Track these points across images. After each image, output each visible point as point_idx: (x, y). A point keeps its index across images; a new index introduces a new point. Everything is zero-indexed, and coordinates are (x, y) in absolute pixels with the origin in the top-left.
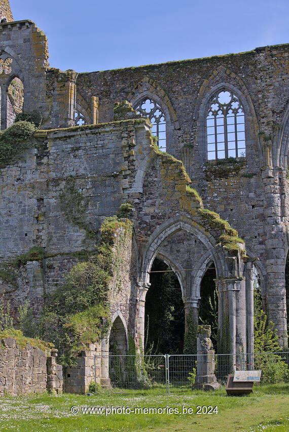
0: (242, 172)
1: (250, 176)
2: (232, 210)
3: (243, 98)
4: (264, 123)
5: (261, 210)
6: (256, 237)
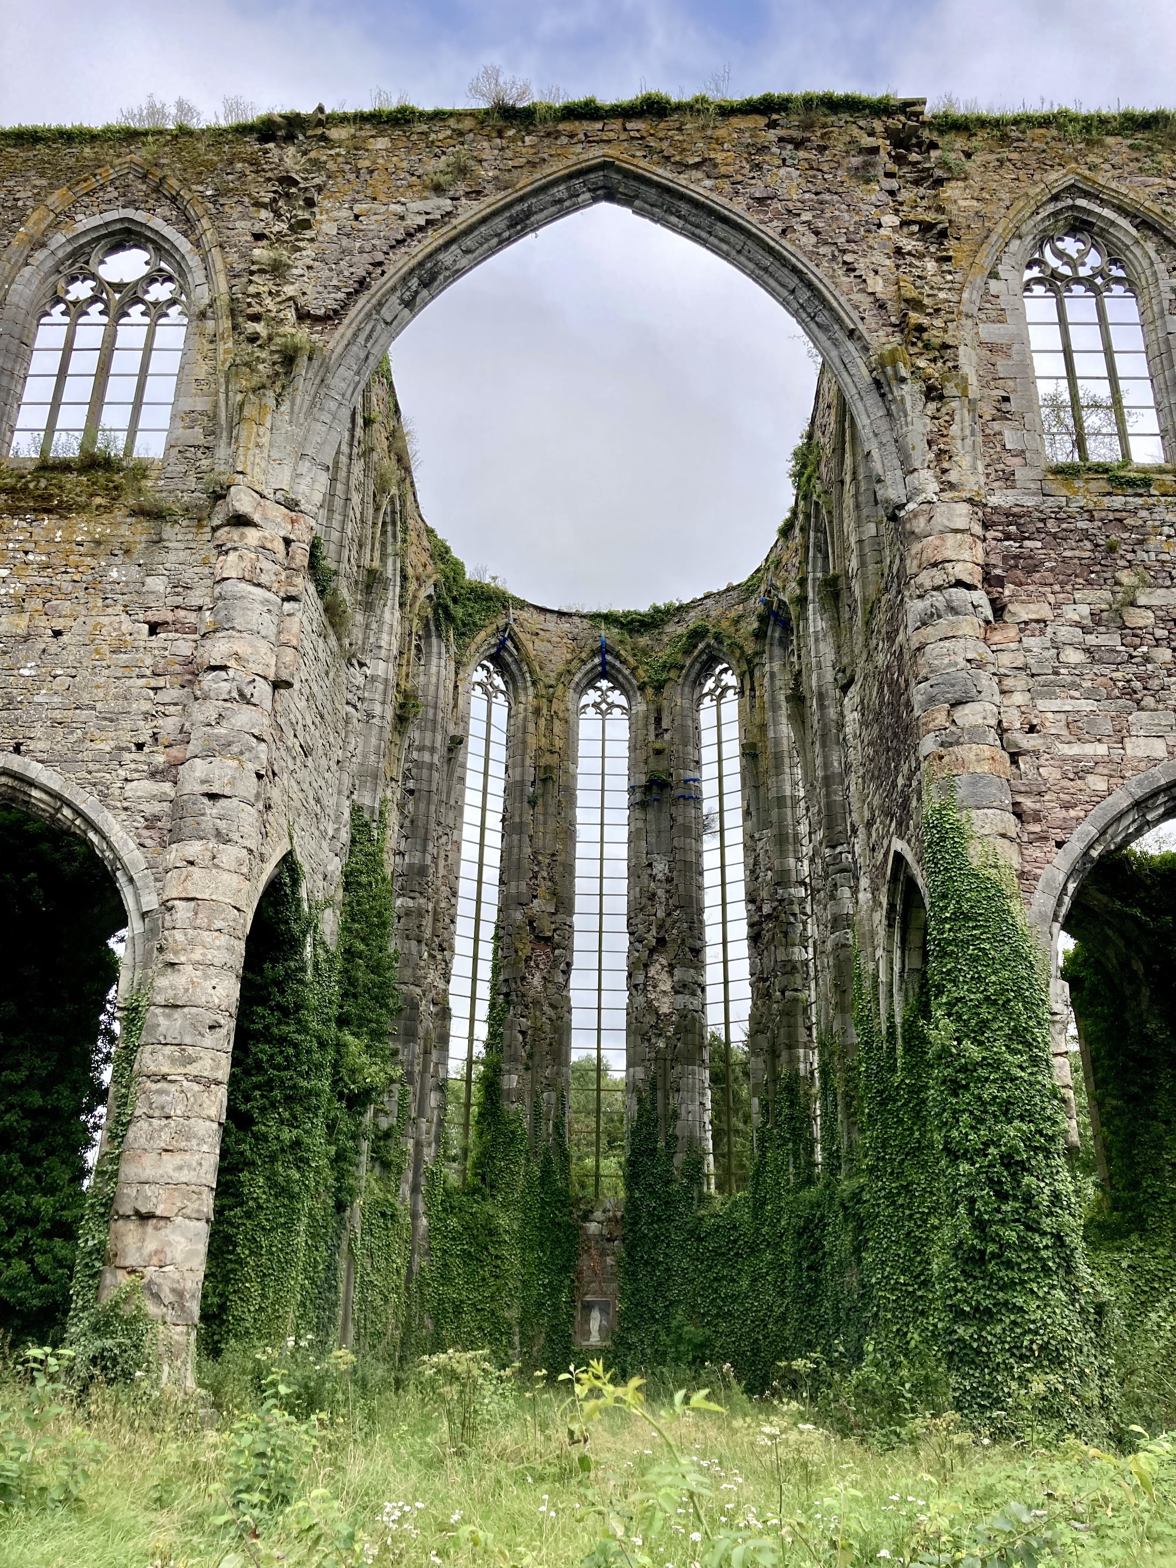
0: (133, 500)
3: (193, 264)
5: (180, 645)
6: (139, 747)
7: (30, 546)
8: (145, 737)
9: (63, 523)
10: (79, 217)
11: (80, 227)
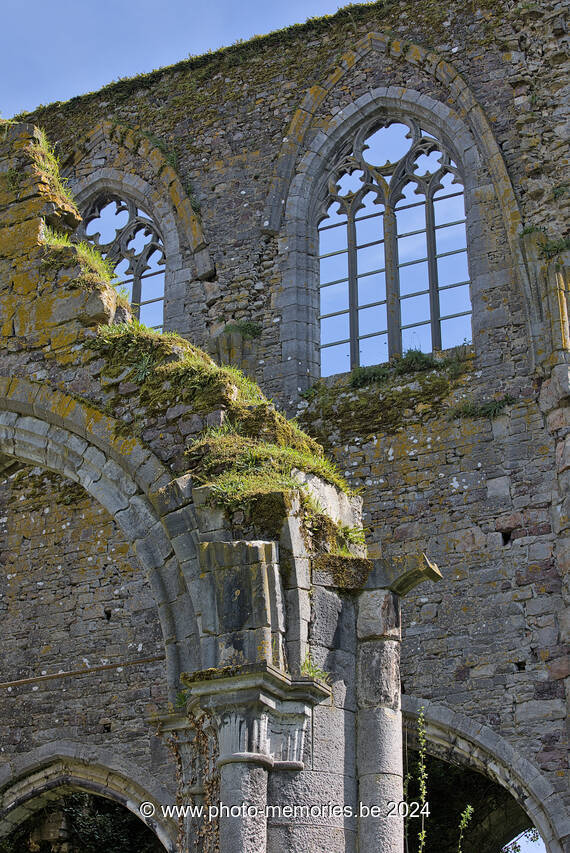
1: (490, 412)
5: (541, 550)
7: (364, 471)
8: (524, 654)
9: (392, 439)
10: (334, 110)
11: (338, 120)
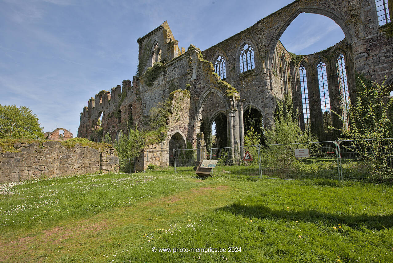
0: (253, 74)
1: (256, 75)
2: (250, 90)
3: (253, 44)
4: (261, 52)
5: (261, 88)
6: (260, 100)
9: (247, 79)
10: (240, 44)
